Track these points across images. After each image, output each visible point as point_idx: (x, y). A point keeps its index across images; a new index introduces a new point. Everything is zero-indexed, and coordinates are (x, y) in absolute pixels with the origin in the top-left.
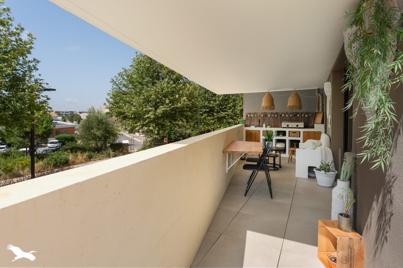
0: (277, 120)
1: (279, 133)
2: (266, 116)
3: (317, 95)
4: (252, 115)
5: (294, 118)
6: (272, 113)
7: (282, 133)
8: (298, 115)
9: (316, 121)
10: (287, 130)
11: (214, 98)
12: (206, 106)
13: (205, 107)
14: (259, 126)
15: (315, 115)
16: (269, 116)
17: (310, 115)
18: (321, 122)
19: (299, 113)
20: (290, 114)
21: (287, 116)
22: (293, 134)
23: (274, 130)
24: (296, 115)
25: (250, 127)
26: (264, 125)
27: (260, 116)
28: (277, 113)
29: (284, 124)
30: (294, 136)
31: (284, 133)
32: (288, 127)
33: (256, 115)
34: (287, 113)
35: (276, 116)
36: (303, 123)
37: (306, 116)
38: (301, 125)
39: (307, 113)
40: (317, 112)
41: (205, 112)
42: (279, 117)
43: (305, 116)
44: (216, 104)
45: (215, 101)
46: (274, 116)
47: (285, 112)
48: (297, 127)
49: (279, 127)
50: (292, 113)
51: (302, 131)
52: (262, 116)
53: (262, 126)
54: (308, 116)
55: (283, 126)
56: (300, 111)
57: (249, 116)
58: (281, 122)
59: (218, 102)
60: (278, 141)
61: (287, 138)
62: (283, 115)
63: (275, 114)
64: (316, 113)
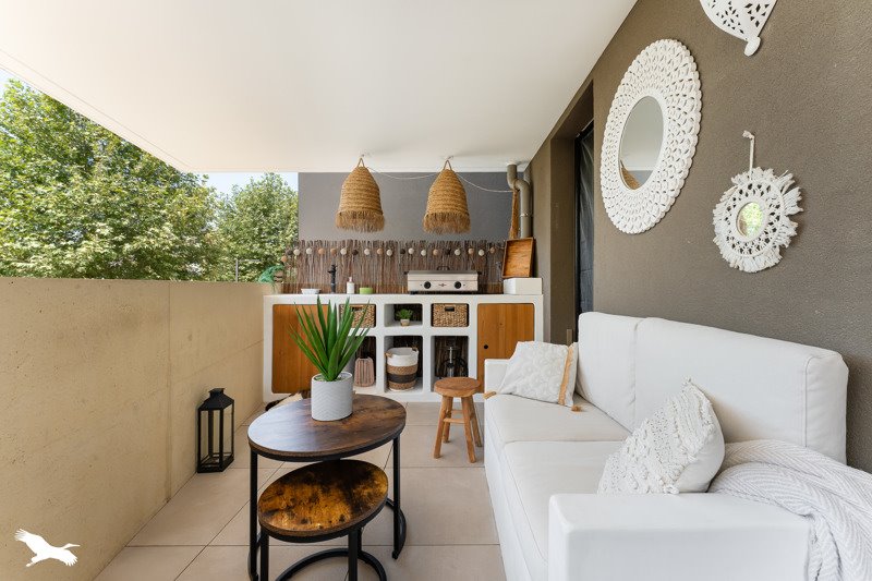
0: (391, 266)
1: (398, 313)
2: (356, 253)
3: (511, 186)
4: (309, 251)
5: (446, 260)
6: (375, 244)
7: (408, 313)
8: (457, 252)
9: (511, 270)
10: (426, 302)
11: (273, 237)
12: (256, 253)
13: (252, 256)
14: (334, 290)
15: (505, 251)
16: (366, 252)
17: (492, 250)
18: (528, 272)
19: (458, 244)
20: (433, 246)
21: (423, 253)
22: (447, 316)
23: (382, 301)
24: (449, 252)
25: (300, 292)
26: (350, 286)
27: (336, 252)
28: (392, 245)
29: (415, 281)
30: (448, 324)
31: (415, 313)
32: (428, 290)
33: (320, 251)
34: (422, 245)
35: (389, 253)
36: (475, 277)
37: (481, 253)
38: (470, 281)
39: (483, 246)
40: (511, 238)
41: (251, 266)
42: (399, 256)
43: (476, 253)
44: (279, 249)
45: (276, 242)
46: (384, 254)
47: (417, 240)
48: (458, 290)
49: (397, 292)
50: (439, 245)
51: (474, 302)
52: (343, 252)
53: (344, 291)
54: (487, 254)
55: (411, 286)
56: (462, 238)
57: (296, 252)
58: (406, 273)
59: (282, 247)
60: (398, 342)
61: (426, 330)
62: (411, 251)
63: (385, 247)
64: (510, 243)
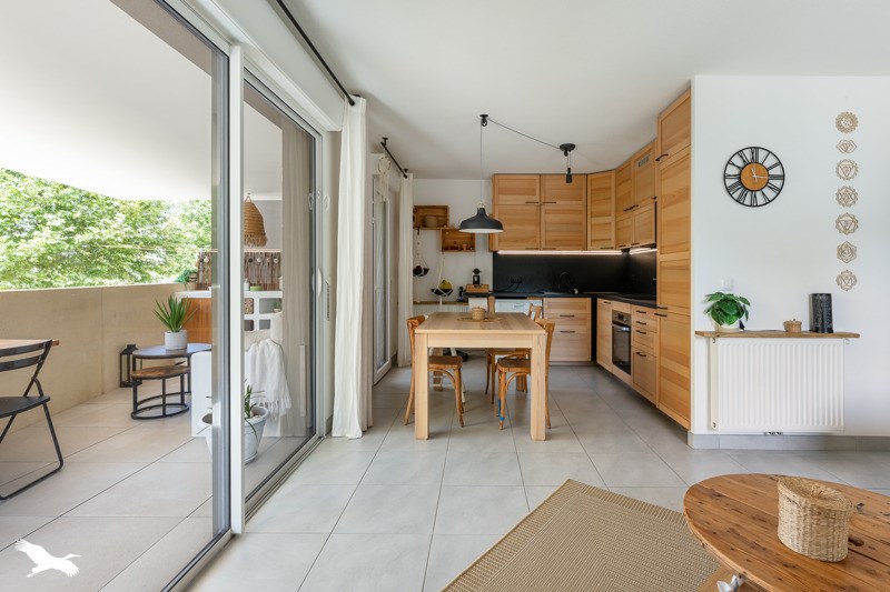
6: (265, 255)
16: (259, 260)
23: (259, 296)
49: (271, 290)
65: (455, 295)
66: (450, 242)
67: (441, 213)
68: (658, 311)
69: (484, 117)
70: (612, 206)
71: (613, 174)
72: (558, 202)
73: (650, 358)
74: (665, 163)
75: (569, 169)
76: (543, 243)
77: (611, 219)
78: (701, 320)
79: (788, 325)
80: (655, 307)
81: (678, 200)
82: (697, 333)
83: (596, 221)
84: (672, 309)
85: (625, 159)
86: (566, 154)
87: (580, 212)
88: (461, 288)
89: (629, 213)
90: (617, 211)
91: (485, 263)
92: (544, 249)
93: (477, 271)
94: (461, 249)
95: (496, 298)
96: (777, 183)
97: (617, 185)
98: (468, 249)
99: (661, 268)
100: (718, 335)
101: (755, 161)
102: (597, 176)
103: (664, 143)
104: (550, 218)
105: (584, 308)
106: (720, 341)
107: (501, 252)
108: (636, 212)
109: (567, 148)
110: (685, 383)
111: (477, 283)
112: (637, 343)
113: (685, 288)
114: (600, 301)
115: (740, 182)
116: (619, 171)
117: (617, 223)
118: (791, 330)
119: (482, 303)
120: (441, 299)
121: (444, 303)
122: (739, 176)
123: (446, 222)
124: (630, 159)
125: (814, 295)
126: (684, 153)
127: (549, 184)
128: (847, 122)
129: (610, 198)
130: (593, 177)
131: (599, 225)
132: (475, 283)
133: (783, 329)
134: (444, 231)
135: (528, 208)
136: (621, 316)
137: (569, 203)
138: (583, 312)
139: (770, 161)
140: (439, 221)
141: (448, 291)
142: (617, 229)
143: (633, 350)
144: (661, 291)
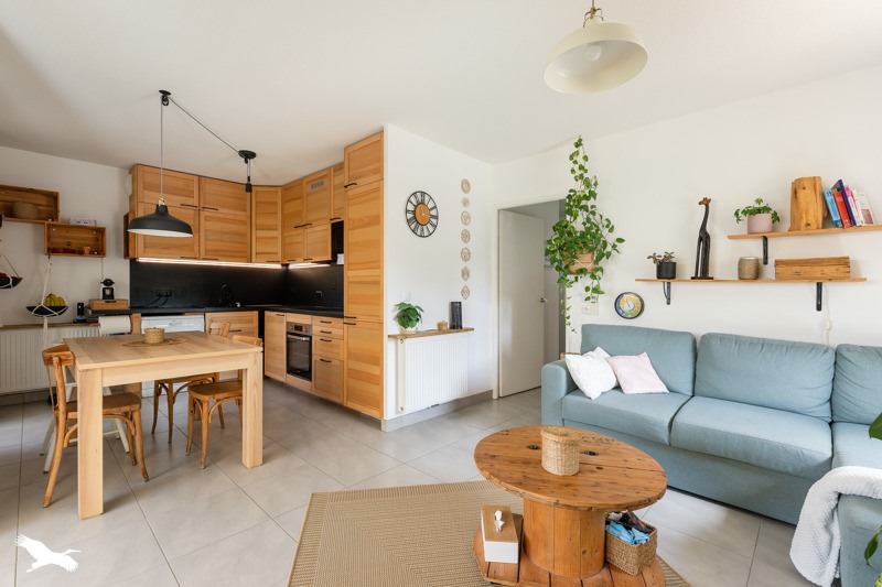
65: (70, 314)
66: (60, 242)
67: (43, 201)
68: (345, 320)
69: (165, 95)
70: (278, 221)
71: (279, 190)
72: (221, 210)
73: (337, 363)
74: (352, 192)
75: (249, 178)
76: (203, 252)
77: (277, 234)
78: (391, 326)
79: (440, 325)
80: (343, 317)
81: (367, 225)
82: (389, 336)
83: (261, 234)
84: (360, 318)
85: (296, 178)
86: (246, 162)
87: (244, 223)
88: (81, 304)
89: (300, 231)
90: (283, 226)
91: (119, 272)
92: (204, 259)
93: (108, 283)
94: (81, 253)
95: (143, 315)
96: (434, 221)
97: (284, 202)
98: (92, 253)
99: (349, 282)
100: (405, 336)
101: (423, 203)
102: (261, 189)
103: (351, 173)
104: (211, 225)
105: (251, 321)
106: (407, 341)
107: (142, 260)
108: (309, 230)
109: (248, 155)
110: (378, 380)
111: (109, 297)
112: (318, 351)
113: (377, 300)
114: (267, 313)
115: (415, 217)
116: (286, 188)
117: (283, 238)
118: (440, 330)
119: (121, 324)
120: (46, 320)
121: (51, 326)
122: (414, 212)
123: (54, 214)
124: (302, 179)
125: (453, 303)
126: (375, 185)
127: (209, 188)
128: (466, 186)
129: (276, 213)
130: (258, 189)
131: (264, 238)
132: (105, 297)
133: (436, 328)
134: (50, 226)
135: (183, 211)
136: (298, 327)
137: (232, 212)
138: (250, 325)
139: (430, 205)
140: (39, 212)
141: (60, 309)
142: (284, 245)
143: (315, 358)
144: (349, 302)
